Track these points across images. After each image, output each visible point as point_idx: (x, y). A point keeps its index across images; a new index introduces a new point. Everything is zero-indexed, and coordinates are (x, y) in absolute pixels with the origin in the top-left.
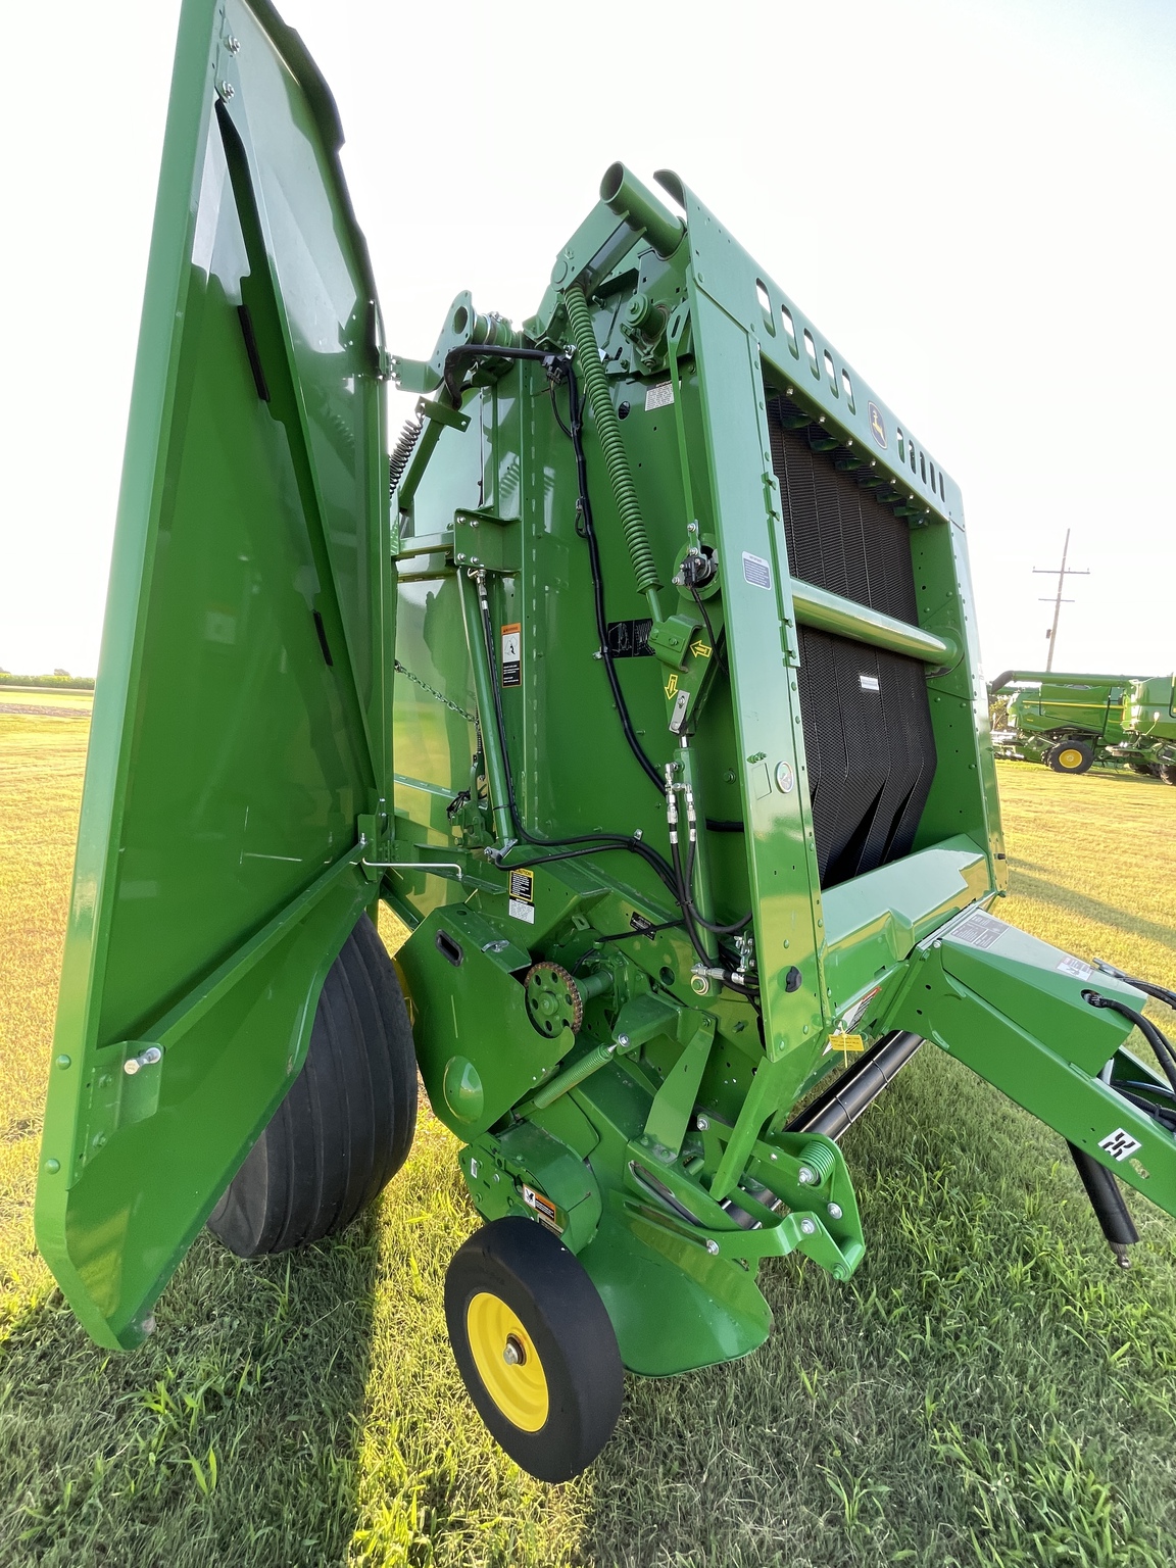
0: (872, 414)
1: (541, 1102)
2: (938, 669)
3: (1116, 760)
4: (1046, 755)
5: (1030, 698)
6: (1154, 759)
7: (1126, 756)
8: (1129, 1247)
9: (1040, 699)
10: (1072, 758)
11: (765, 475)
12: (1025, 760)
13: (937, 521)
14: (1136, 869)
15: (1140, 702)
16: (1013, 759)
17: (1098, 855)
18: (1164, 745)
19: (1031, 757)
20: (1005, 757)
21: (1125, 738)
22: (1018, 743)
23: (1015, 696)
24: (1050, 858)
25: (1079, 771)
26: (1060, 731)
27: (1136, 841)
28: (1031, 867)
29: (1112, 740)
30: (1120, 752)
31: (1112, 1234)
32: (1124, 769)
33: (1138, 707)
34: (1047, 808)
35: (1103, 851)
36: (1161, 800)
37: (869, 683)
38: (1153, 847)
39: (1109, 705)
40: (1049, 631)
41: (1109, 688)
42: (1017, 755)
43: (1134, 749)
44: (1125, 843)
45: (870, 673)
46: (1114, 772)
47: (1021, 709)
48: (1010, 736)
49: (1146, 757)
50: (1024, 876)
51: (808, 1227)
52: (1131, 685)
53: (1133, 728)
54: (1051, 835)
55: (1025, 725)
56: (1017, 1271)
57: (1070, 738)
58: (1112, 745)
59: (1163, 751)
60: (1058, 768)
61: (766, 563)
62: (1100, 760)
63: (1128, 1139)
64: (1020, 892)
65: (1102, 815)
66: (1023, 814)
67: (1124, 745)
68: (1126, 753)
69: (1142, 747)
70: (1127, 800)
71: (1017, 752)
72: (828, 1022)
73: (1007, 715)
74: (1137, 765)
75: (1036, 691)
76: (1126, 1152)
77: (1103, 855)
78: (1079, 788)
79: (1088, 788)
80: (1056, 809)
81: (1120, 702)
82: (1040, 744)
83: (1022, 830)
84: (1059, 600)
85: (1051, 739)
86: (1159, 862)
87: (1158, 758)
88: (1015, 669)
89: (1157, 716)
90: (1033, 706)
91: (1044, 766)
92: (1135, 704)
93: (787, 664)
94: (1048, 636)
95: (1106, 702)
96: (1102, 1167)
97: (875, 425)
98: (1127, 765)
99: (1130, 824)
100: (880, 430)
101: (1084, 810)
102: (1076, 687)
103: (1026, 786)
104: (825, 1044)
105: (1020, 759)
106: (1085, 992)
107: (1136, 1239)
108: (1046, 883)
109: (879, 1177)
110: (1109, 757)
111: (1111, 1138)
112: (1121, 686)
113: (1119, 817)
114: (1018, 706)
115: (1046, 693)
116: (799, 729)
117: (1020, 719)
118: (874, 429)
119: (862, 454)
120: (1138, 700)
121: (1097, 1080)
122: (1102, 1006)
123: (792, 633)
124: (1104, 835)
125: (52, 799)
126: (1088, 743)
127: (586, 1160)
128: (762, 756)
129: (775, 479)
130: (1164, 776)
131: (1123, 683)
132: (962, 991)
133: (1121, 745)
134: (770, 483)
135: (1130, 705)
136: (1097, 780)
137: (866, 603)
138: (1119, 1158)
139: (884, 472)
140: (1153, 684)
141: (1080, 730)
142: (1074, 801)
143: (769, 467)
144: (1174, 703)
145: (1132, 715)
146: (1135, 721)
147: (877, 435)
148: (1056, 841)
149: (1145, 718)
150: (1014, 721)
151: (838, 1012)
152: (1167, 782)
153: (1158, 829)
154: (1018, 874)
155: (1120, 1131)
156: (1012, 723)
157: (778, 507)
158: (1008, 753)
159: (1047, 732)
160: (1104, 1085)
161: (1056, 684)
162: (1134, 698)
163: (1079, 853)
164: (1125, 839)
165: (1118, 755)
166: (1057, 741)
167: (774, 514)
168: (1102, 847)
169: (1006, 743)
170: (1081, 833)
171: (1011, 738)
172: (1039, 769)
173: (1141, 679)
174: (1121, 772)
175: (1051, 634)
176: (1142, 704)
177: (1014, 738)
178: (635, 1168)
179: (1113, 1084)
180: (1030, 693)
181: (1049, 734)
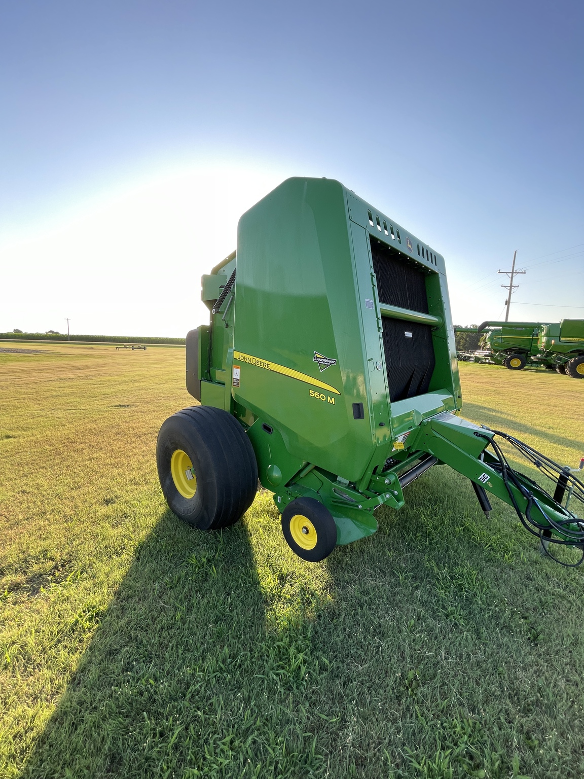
0: (407, 241)
1: (302, 475)
2: (435, 328)
3: (536, 363)
4: (504, 361)
5: (497, 334)
6: (552, 362)
7: (540, 361)
8: (489, 512)
9: (501, 334)
10: (516, 362)
11: (371, 273)
12: (495, 364)
13: (434, 274)
14: (535, 410)
15: (546, 335)
16: (490, 363)
17: (519, 404)
18: (557, 355)
19: (498, 363)
20: (486, 363)
21: (540, 352)
22: (491, 356)
23: (490, 333)
24: (498, 406)
25: (519, 368)
26: (510, 350)
27: (538, 399)
28: (489, 409)
29: (533, 354)
30: (537, 359)
31: (484, 509)
32: (541, 367)
33: (545, 338)
34: (501, 385)
35: (523, 403)
36: (554, 381)
37: (408, 334)
38: (545, 401)
39: (533, 337)
40: (506, 301)
41: (532, 329)
42: (491, 362)
43: (543, 357)
44: (533, 399)
45: (409, 331)
46: (536, 368)
47: (493, 339)
48: (487, 352)
49: (549, 361)
50: (485, 413)
51: (388, 496)
52: (542, 327)
53: (542, 348)
54: (501, 397)
55: (494, 347)
56: (459, 529)
57: (515, 353)
58: (534, 356)
59: (556, 358)
60: (510, 367)
61: (372, 301)
62: (529, 363)
63: (486, 476)
64: (482, 420)
65: (526, 388)
66: (490, 388)
67: (539, 356)
68: (539, 359)
69: (547, 356)
70: (539, 381)
71: (492, 360)
72: (393, 439)
73: (486, 342)
74: (546, 365)
75: (499, 330)
76: (486, 480)
77: (522, 405)
78: (518, 376)
79: (523, 376)
80: (506, 386)
81: (537, 335)
82: (501, 356)
83: (488, 395)
84: (511, 286)
85: (507, 353)
86: (546, 407)
87: (554, 361)
88: (489, 320)
89: (553, 341)
90: (498, 338)
91: (504, 367)
92: (544, 336)
93: (379, 331)
94: (506, 304)
95: (532, 336)
96: (480, 487)
97: (409, 245)
98: (542, 365)
99: (537, 392)
100: (410, 246)
101: (518, 386)
102: (518, 329)
103: (493, 376)
104: (393, 447)
105: (493, 364)
106: (474, 433)
107: (491, 509)
108: (494, 416)
109: (415, 507)
110: (533, 362)
111: (482, 476)
112: (538, 328)
113: (534, 388)
114: (491, 338)
115: (504, 332)
116: (383, 351)
117: (492, 345)
118: (408, 246)
119: (404, 256)
120: (545, 334)
121: (480, 461)
122: (479, 436)
123: (380, 322)
124: (525, 396)
125: (47, 391)
126: (524, 355)
127: (318, 492)
128: (372, 359)
129: (374, 274)
130: (557, 370)
131: (538, 326)
132: (438, 435)
133: (538, 355)
134: (373, 276)
135: (542, 337)
136: (527, 372)
137: (407, 308)
138: (484, 482)
139: (412, 261)
140: (552, 326)
141: (520, 349)
142: (514, 382)
143: (373, 270)
144: (561, 335)
145: (543, 340)
146: (543, 344)
147: (409, 249)
148: (502, 399)
149: (548, 343)
150: (489, 345)
151: (396, 436)
152: (559, 373)
153: (549, 393)
154: (483, 412)
155: (484, 473)
156: (488, 347)
157: (375, 283)
158: (487, 361)
159: (505, 350)
160: (481, 461)
161: (508, 327)
162: (543, 333)
163: (512, 404)
164: (533, 398)
165: (536, 360)
166: (509, 355)
167: (374, 285)
168: (522, 401)
169: (486, 356)
170: (514, 396)
171: (488, 353)
172: (501, 368)
173: (546, 324)
174: (539, 368)
175: (508, 303)
176: (546, 337)
177: (489, 353)
178: (334, 490)
179: (484, 461)
180: (496, 332)
181: (506, 351)
